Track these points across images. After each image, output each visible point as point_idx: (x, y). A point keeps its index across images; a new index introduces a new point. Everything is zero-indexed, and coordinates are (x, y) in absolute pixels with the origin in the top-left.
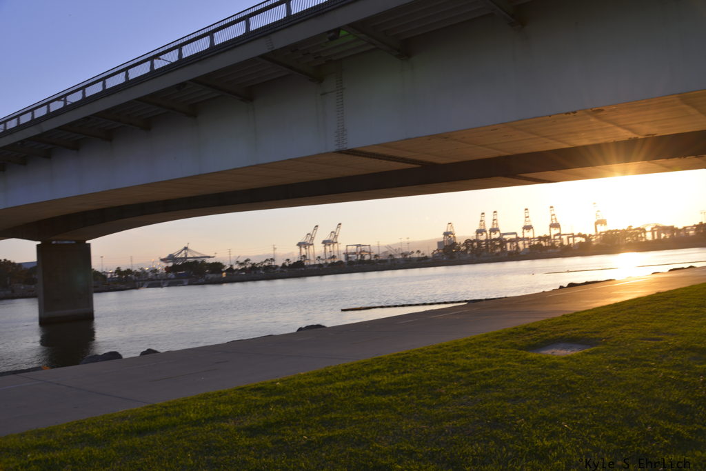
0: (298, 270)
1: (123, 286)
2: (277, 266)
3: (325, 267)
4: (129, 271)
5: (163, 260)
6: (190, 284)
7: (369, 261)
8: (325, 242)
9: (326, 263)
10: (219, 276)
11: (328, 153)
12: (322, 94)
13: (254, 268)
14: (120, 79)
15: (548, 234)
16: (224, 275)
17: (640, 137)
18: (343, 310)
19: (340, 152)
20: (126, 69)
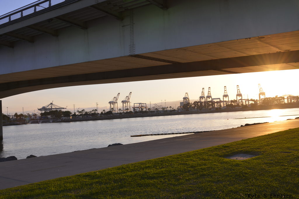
0: (109, 115)
1: (18, 123)
2: (98, 113)
3: (123, 114)
4: (21, 115)
5: (39, 109)
6: (53, 122)
7: (146, 112)
8: (123, 102)
9: (124, 112)
10: (68, 118)
11: (125, 57)
12: (123, 26)
13: (86, 114)
14: (18, 16)
15: (236, 99)
16: (71, 117)
17: (282, 51)
18: (131, 136)
19: (131, 56)
20: (22, 11)
